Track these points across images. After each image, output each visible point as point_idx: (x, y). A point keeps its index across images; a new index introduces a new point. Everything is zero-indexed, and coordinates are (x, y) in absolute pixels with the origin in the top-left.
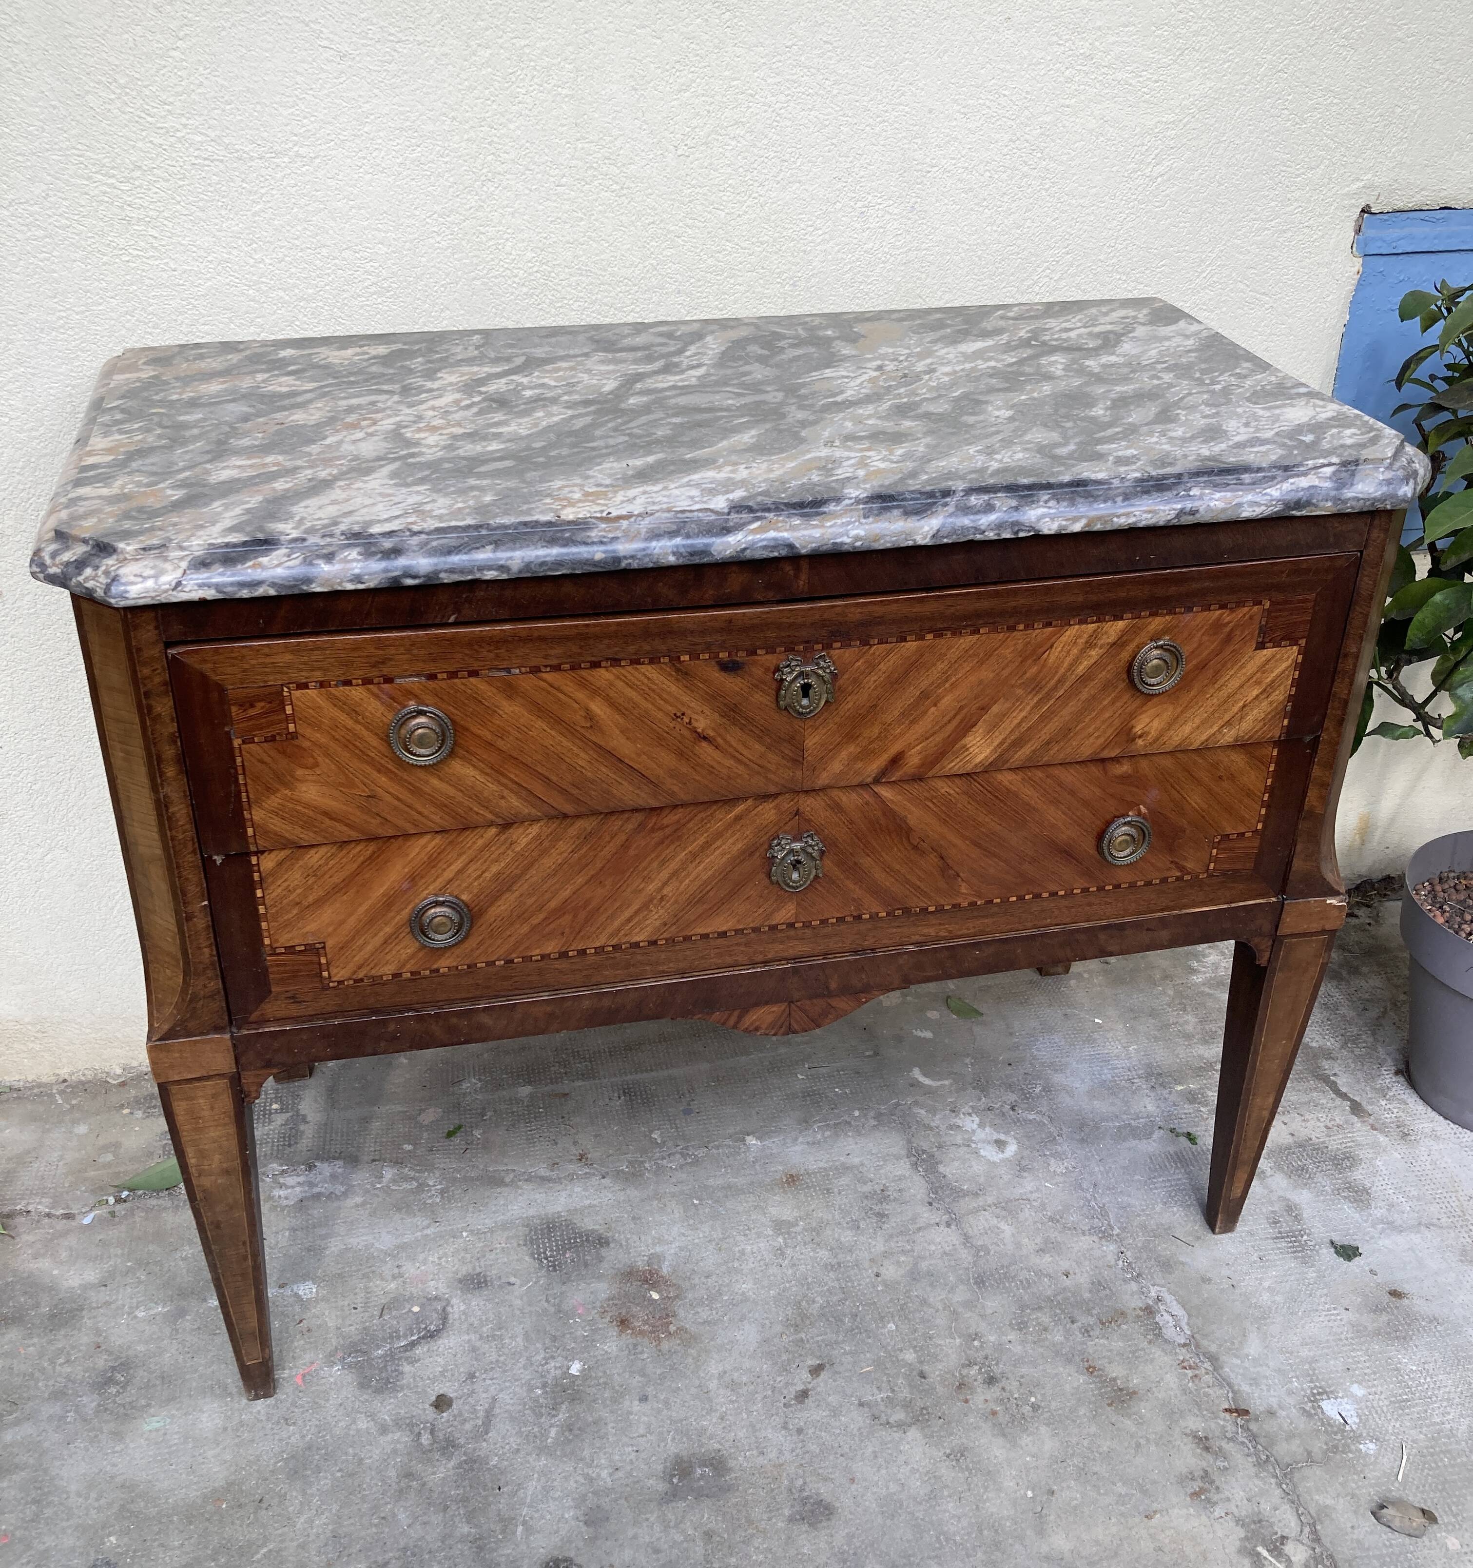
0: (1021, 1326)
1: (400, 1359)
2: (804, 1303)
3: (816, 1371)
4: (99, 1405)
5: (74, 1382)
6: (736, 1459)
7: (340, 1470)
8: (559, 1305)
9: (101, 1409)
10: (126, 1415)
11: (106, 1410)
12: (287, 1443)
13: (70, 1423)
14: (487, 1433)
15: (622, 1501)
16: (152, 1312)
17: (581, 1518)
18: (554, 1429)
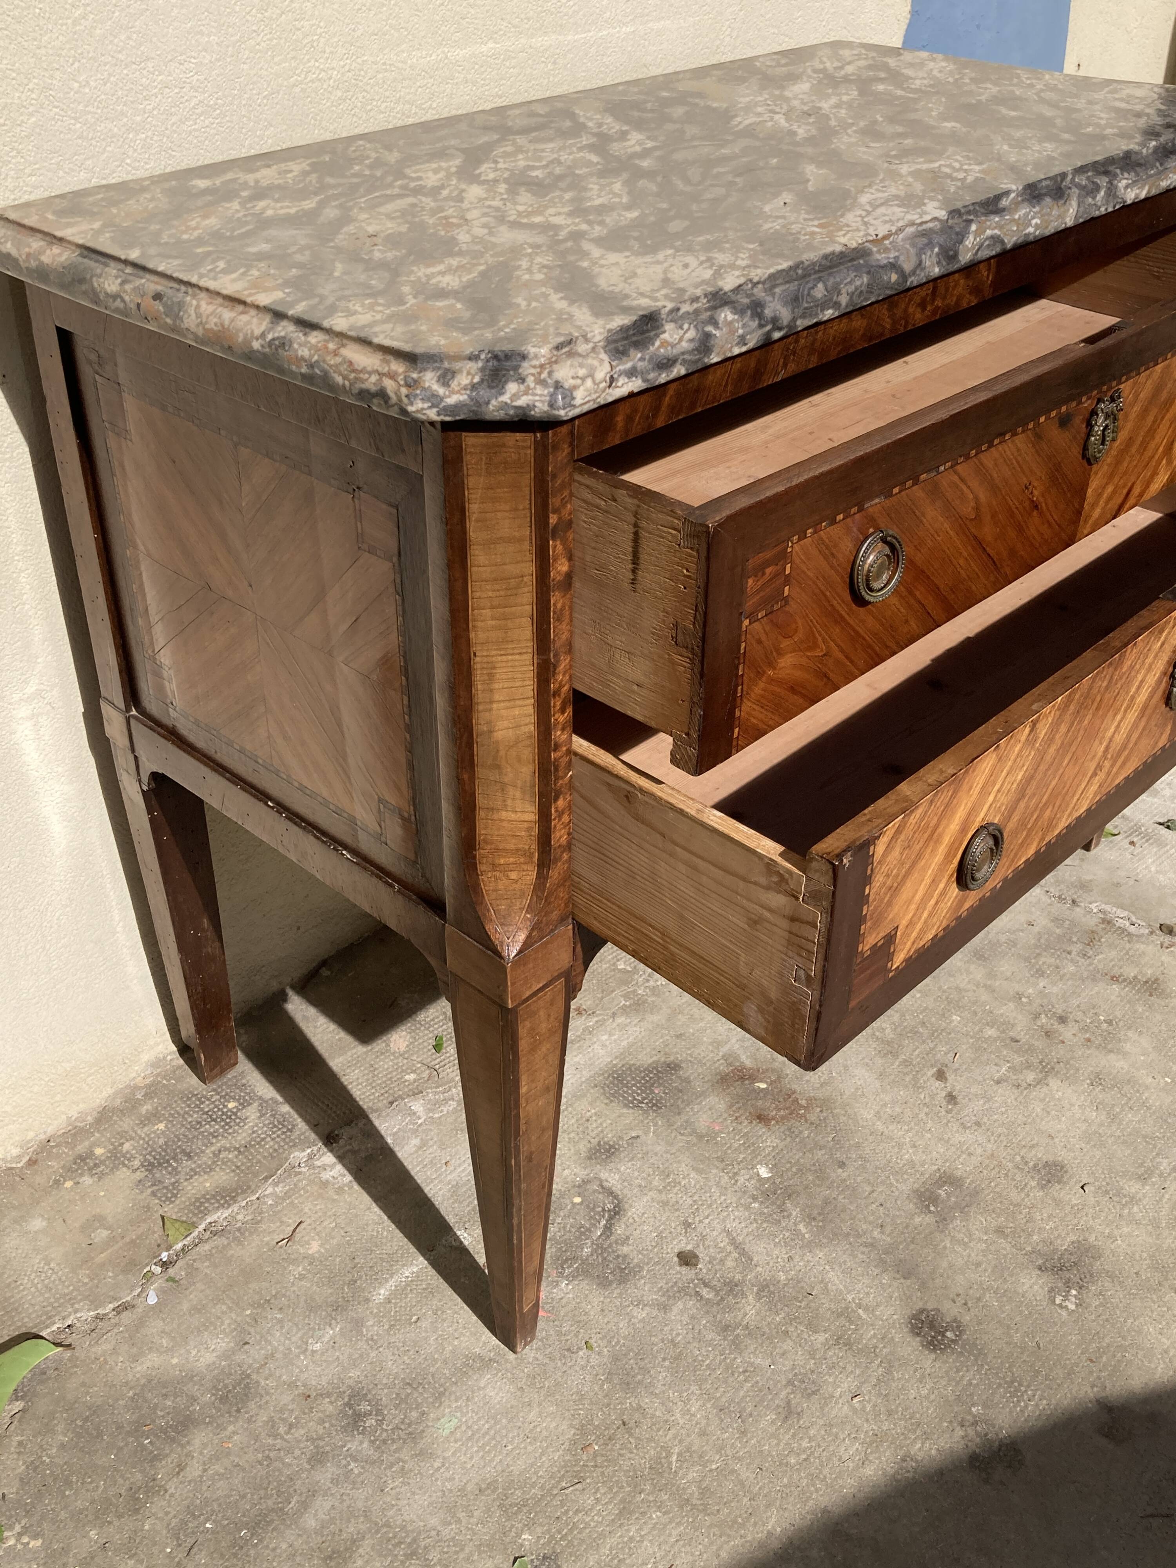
0: (1040, 973)
1: (610, 1246)
2: (877, 1033)
3: (941, 1075)
4: (373, 1442)
5: (321, 1438)
6: (957, 1169)
7: (664, 1359)
8: (694, 1131)
9: (379, 1445)
10: (410, 1433)
11: (384, 1442)
12: (593, 1367)
13: (360, 1474)
14: (752, 1260)
15: (912, 1246)
16: (326, 1339)
17: (898, 1276)
18: (801, 1227)
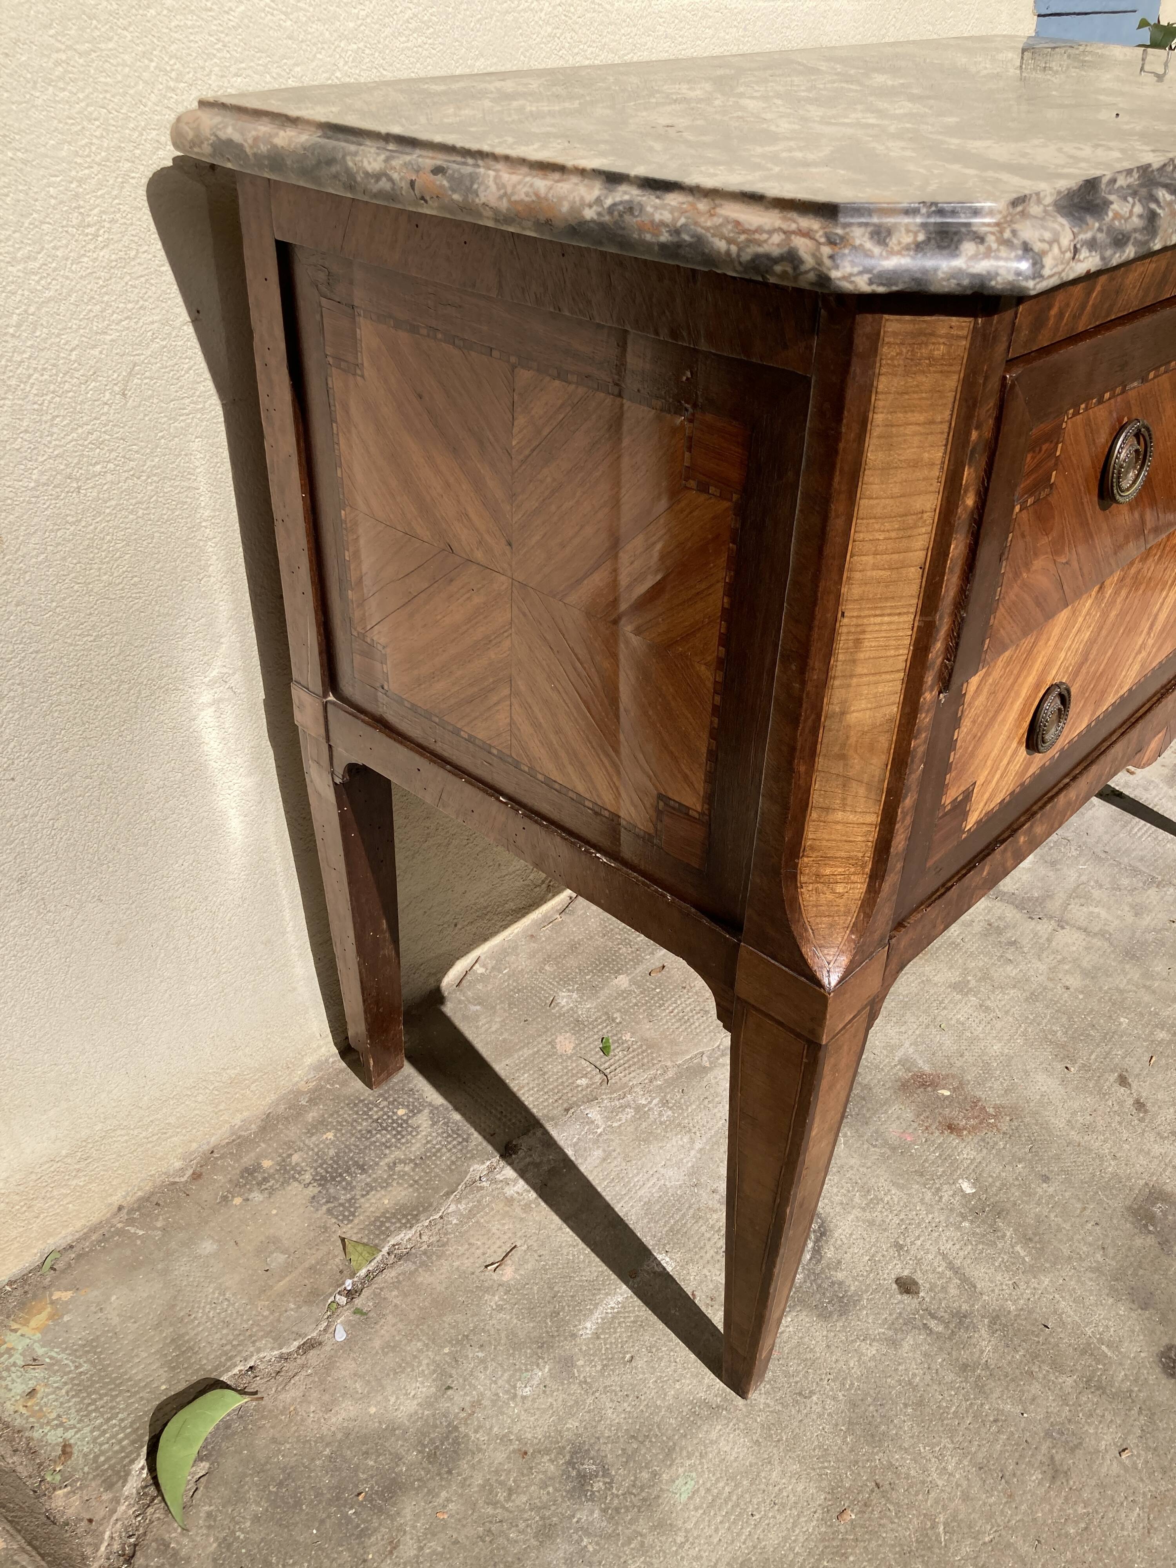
1: (822, 1271)
2: (1050, 1037)
3: (1123, 1081)
4: (604, 1511)
5: (545, 1507)
6: (1165, 1183)
7: (906, 1405)
8: (886, 1142)
9: (612, 1514)
10: (644, 1500)
11: (617, 1510)
12: (829, 1414)
13: (596, 1552)
14: (975, 1287)
15: (1141, 1272)
16: (535, 1382)
17: (1134, 1307)
18: (1018, 1248)
